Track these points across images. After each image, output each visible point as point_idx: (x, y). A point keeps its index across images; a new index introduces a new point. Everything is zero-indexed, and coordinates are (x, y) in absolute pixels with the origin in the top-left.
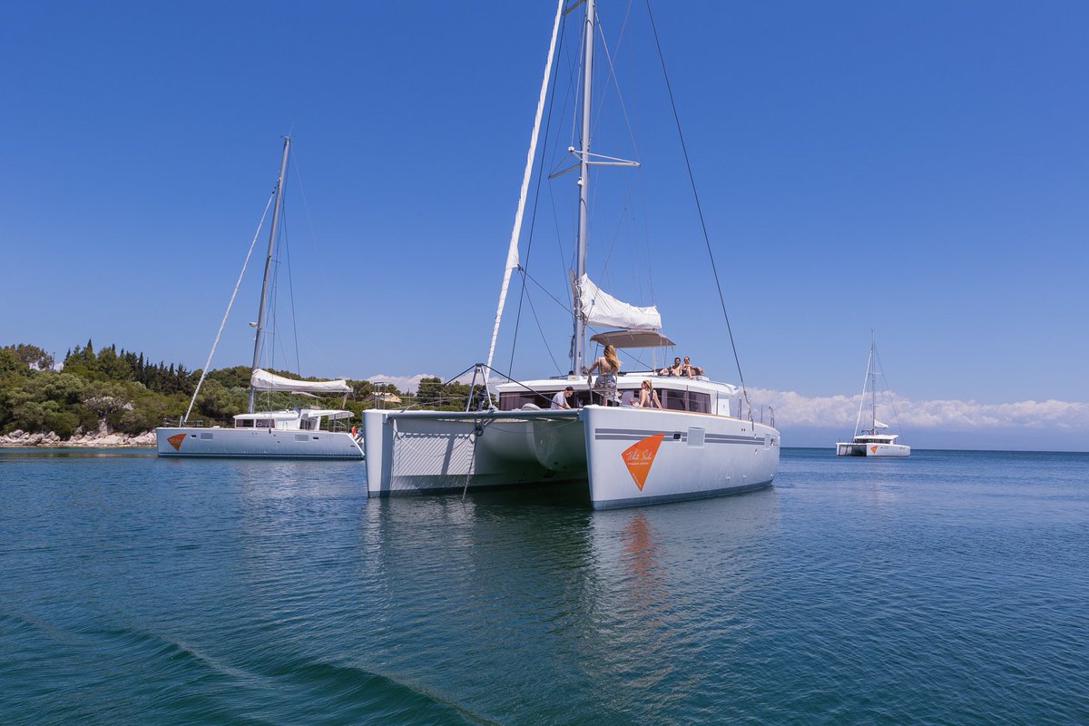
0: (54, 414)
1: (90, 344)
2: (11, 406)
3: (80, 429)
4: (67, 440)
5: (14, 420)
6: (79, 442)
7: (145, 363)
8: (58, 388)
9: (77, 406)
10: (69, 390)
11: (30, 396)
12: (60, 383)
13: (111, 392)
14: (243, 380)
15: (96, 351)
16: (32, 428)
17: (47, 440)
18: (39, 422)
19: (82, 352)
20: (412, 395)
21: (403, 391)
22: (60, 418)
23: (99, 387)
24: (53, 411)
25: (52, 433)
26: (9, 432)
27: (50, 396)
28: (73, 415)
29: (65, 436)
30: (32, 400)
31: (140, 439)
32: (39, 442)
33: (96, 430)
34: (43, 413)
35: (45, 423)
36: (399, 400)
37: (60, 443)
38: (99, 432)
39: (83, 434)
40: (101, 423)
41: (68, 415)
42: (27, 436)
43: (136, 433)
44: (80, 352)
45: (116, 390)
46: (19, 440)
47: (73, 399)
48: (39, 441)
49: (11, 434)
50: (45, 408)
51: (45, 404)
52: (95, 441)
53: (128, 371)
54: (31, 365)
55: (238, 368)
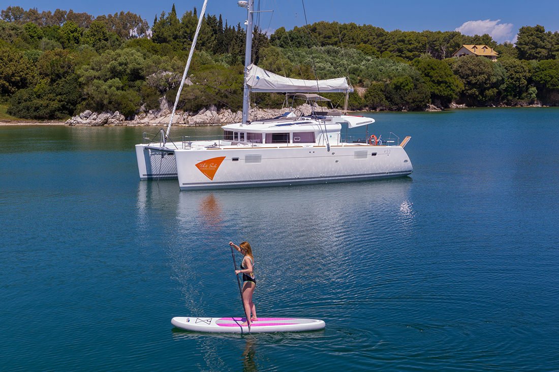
0: (119, 92)
1: (174, 10)
2: (81, 85)
3: (143, 108)
4: (132, 119)
5: (84, 99)
6: (142, 121)
7: (224, 26)
8: (121, 64)
9: (138, 82)
10: (130, 66)
11: (97, 74)
12: (122, 59)
13: (169, 68)
14: (325, 38)
15: (180, 17)
16: (99, 108)
17: (113, 120)
18: (105, 102)
19: (167, 18)
20: (511, 45)
21: (500, 42)
22: (124, 97)
23: (157, 63)
24: (118, 89)
25: (117, 113)
26: (80, 112)
27: (115, 73)
28: (135, 93)
29: (130, 116)
30: (99, 78)
31: (198, 118)
32: (106, 123)
33: (157, 108)
34: (108, 91)
35: (110, 103)
36: (494, 53)
37: (125, 123)
38: (161, 110)
39: (146, 112)
40: (161, 100)
41: (131, 94)
42: (95, 116)
43: (195, 111)
44: (165, 18)
45: (174, 65)
46: (88, 121)
47: (136, 75)
48: (106, 121)
49: (81, 114)
50: (110, 87)
51: (110, 82)
52: (157, 121)
53: (210, 35)
54: (131, 31)
55: (319, 24)
